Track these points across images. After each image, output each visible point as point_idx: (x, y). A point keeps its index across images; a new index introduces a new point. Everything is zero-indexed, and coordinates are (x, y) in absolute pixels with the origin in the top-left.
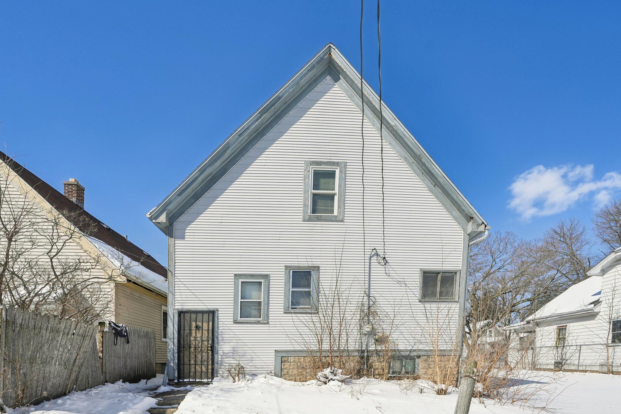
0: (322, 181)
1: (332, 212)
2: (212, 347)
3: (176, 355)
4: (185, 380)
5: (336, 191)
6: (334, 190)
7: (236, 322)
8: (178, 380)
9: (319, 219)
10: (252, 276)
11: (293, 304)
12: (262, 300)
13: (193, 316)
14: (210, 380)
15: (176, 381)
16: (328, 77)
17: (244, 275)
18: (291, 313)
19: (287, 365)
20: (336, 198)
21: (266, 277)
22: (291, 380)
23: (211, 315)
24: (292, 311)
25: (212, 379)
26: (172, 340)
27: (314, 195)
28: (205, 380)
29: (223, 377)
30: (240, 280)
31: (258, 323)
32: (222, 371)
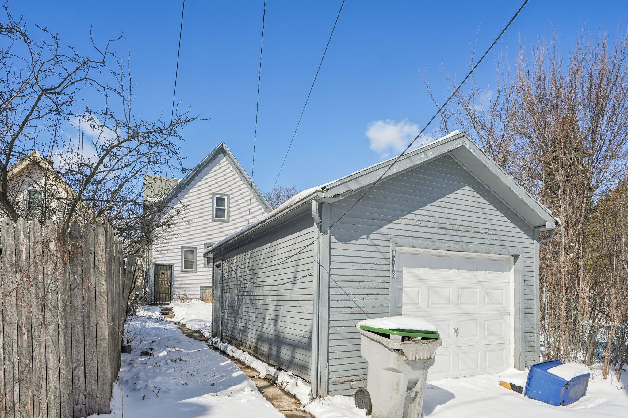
0: (220, 201)
1: (224, 217)
2: (171, 284)
3: (153, 288)
4: (157, 302)
5: (226, 207)
6: (224, 206)
7: (182, 271)
8: (154, 302)
9: (219, 221)
10: (189, 247)
11: (208, 263)
12: (194, 260)
13: (162, 267)
14: (170, 302)
15: (153, 303)
16: (221, 154)
17: (186, 247)
18: (207, 267)
19: (205, 294)
20: (226, 211)
21: (196, 248)
22: (207, 302)
23: (170, 267)
24: (207, 266)
25: (171, 302)
26: (151, 280)
27: (216, 208)
28: (167, 302)
29: (175, 300)
30: (184, 250)
31: (192, 272)
32: (175, 297)
